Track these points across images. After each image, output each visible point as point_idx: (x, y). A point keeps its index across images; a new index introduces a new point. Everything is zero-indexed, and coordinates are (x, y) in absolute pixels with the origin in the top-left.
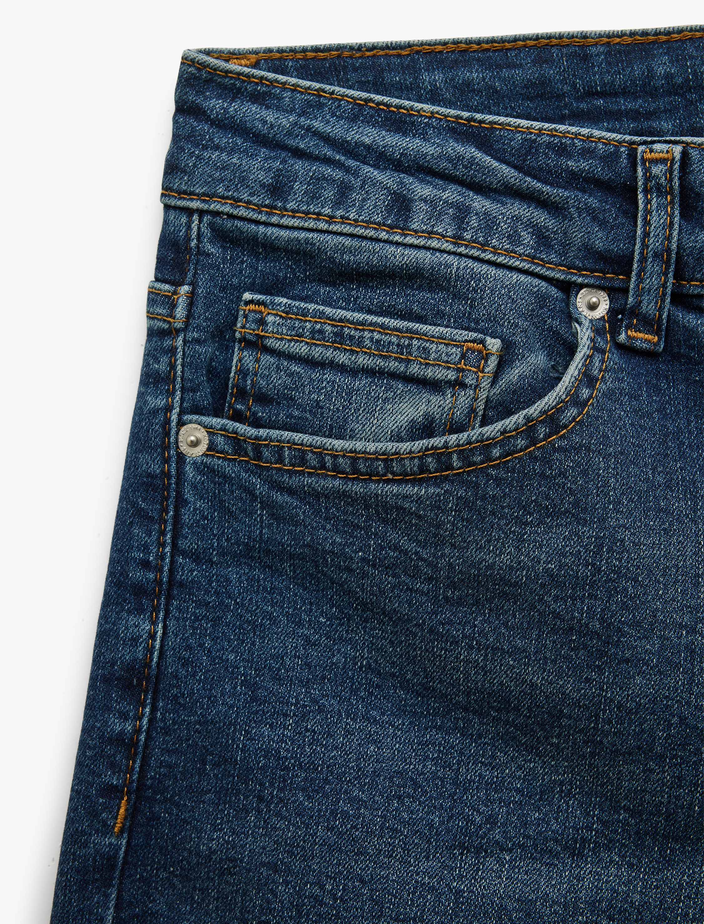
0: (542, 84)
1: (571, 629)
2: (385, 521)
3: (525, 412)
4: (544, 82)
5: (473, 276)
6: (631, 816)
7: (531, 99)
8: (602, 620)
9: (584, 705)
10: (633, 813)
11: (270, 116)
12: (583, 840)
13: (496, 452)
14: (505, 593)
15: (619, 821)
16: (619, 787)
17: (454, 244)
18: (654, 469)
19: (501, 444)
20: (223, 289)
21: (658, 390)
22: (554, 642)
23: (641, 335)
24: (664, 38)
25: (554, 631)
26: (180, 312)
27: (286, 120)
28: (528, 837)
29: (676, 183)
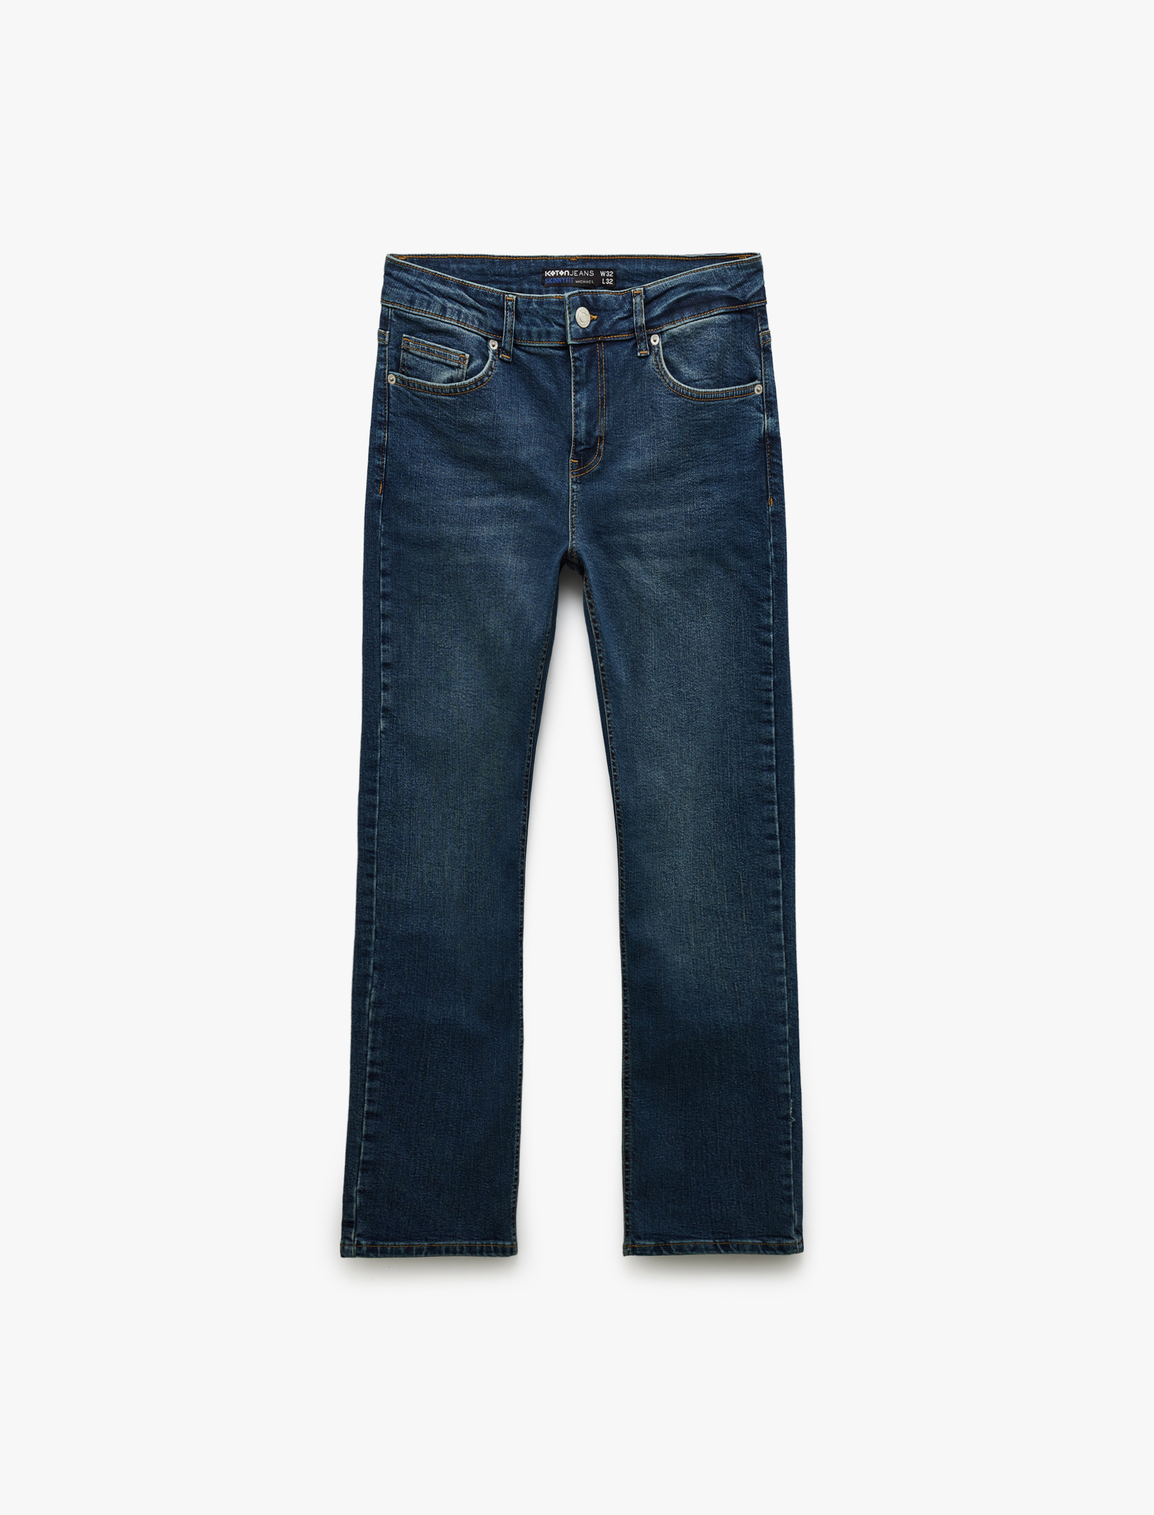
2: (442, 407)
5: (463, 334)
8: (495, 437)
11: (410, 277)
14: (473, 429)
17: (457, 323)
20: (398, 333)
21: (509, 373)
22: (484, 443)
23: (506, 357)
25: (484, 439)
26: (387, 339)
27: (414, 279)
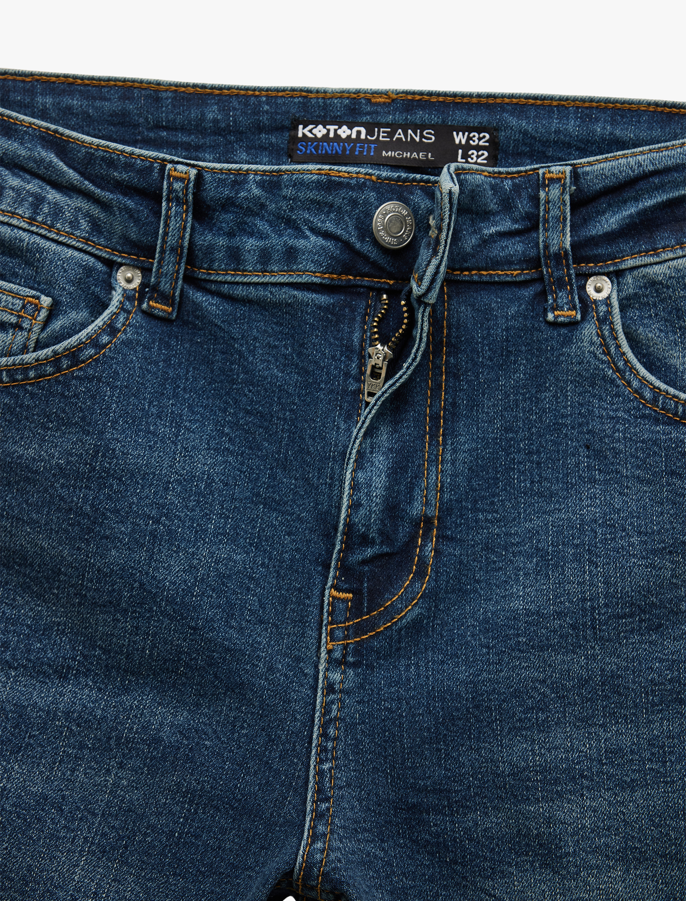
0: (124, 115)
1: (71, 509)
3: (53, 348)
4: (125, 114)
5: (44, 251)
6: (103, 653)
7: (114, 125)
8: (92, 506)
9: (75, 566)
10: (105, 651)
12: (69, 667)
13: (32, 374)
14: (28, 478)
15: (95, 656)
16: (96, 631)
17: (29, 223)
18: (150, 403)
19: (35, 368)
21: (168, 346)
22: (58, 518)
23: (159, 306)
24: (217, 92)
25: (59, 510)
28: (30, 660)
29: (190, 197)
